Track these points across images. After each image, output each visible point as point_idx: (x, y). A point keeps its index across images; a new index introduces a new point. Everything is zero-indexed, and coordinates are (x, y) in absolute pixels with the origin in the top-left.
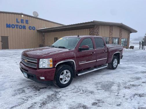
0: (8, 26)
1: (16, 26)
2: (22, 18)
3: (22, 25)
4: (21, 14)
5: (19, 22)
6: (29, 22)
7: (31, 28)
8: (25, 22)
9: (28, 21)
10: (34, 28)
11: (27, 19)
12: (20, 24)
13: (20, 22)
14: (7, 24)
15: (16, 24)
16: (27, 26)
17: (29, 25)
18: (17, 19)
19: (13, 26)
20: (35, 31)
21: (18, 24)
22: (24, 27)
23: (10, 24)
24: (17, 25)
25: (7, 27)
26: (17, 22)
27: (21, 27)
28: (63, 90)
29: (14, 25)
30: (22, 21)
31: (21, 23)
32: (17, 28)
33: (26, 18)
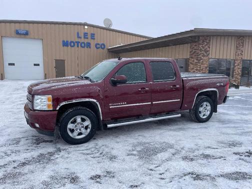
0: (65, 44)
1: (76, 44)
2: (86, 31)
3: (86, 41)
4: (85, 24)
5: (81, 38)
6: (96, 37)
7: (98, 46)
8: (89, 36)
9: (94, 34)
10: (103, 46)
11: (92, 33)
12: (82, 40)
13: (83, 37)
14: (63, 41)
15: (77, 40)
16: (93, 43)
17: (96, 42)
18: (78, 33)
19: (72, 44)
20: (105, 51)
21: (79, 40)
22: (89, 45)
23: (67, 41)
24: (78, 43)
25: (63, 46)
26: (79, 37)
27: (83, 45)
28: (72, 148)
29: (73, 42)
30: (86, 35)
31: (85, 38)
32: (78, 46)
33: (92, 30)
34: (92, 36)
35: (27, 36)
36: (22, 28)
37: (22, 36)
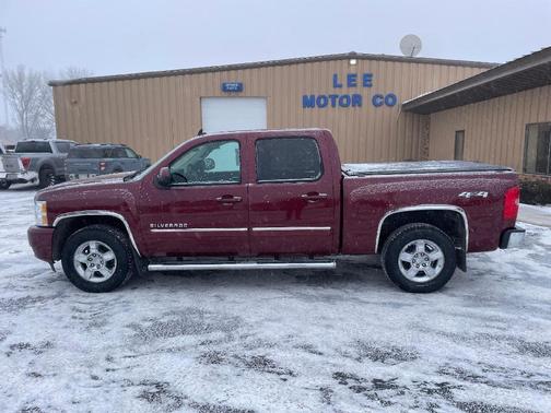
0: (308, 102)
1: (330, 100)
2: (353, 71)
3: (352, 92)
4: (353, 56)
5: (340, 86)
6: (374, 81)
7: (379, 101)
8: (359, 80)
9: (371, 76)
10: (390, 100)
11: (367, 72)
12: (344, 91)
13: (345, 83)
14: (305, 97)
15: (332, 91)
16: (367, 95)
17: (373, 92)
19: (322, 102)
20: (396, 111)
21: (338, 92)
22: (357, 100)
23: (313, 97)
24: (334, 97)
25: (304, 107)
26: (336, 85)
27: (345, 101)
29: (324, 97)
30: (351, 79)
31: (349, 85)
32: (334, 105)
33: (367, 67)
34: (365, 80)
35: (240, 94)
36: (233, 79)
37: (233, 94)
